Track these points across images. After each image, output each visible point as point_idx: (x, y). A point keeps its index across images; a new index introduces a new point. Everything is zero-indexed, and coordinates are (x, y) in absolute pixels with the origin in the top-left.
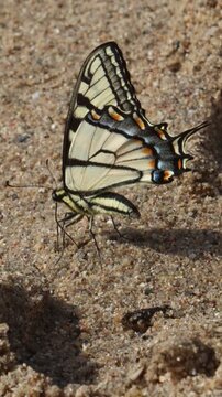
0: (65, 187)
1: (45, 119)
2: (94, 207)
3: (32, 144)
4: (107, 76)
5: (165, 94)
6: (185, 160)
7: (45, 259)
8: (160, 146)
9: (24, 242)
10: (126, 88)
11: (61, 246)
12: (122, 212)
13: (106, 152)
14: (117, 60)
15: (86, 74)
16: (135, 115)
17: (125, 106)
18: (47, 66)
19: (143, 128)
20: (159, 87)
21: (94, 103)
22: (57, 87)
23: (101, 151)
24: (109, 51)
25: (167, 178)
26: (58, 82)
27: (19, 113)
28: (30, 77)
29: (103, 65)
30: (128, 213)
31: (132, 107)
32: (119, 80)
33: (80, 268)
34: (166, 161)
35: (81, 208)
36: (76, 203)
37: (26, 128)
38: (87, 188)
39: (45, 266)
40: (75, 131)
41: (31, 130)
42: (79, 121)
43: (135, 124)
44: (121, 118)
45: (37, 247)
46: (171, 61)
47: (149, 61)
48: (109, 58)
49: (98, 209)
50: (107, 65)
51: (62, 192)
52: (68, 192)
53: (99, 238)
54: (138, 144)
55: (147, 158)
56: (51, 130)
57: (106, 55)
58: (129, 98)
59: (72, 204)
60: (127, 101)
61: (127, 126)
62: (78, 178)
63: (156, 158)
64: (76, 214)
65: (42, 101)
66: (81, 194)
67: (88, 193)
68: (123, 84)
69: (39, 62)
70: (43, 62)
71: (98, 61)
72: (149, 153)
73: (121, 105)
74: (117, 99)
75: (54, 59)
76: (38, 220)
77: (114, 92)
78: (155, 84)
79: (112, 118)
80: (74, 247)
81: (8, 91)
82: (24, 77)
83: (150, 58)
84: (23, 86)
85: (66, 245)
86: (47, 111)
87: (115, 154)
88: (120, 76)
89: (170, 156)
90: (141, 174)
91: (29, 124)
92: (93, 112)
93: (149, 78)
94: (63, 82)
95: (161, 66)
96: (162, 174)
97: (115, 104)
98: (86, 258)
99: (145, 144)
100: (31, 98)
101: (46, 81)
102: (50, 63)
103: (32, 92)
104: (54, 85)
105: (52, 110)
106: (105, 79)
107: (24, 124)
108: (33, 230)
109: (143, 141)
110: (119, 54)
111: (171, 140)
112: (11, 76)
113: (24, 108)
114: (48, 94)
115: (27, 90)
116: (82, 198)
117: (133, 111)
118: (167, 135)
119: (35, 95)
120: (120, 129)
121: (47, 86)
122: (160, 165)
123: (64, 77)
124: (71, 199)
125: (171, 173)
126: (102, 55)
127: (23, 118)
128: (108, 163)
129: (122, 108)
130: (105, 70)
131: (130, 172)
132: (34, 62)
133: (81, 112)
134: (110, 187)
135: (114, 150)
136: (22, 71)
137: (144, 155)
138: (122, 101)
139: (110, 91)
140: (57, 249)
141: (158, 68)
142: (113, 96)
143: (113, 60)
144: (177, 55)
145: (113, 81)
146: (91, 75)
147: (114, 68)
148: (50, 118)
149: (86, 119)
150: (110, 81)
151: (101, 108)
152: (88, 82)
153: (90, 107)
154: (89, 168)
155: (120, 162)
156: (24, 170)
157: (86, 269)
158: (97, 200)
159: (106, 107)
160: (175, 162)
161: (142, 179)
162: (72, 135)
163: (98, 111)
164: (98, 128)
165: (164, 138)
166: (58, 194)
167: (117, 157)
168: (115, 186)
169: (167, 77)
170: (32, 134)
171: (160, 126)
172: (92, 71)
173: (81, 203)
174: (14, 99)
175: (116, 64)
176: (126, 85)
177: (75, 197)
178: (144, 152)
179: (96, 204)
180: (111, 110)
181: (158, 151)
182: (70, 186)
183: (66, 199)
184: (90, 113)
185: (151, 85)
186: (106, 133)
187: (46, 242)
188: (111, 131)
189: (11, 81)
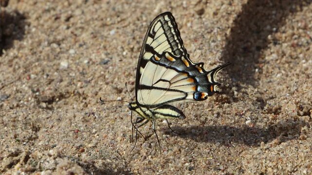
0: (137, 103)
1: (119, 48)
2: (156, 115)
3: (112, 65)
4: (165, 33)
5: (196, 32)
6: (215, 86)
7: (124, 147)
8: (200, 77)
9: (110, 136)
10: (177, 41)
11: (134, 138)
12: (174, 116)
13: (164, 81)
14: (172, 24)
15: (151, 32)
16: (183, 58)
17: (177, 52)
18: (119, 12)
19: (188, 66)
20: (191, 27)
21: (157, 50)
22: (126, 26)
23: (161, 80)
24: (167, 18)
25: (203, 97)
26: (126, 23)
27: (102, 45)
28: (108, 19)
29: (162, 26)
30: (178, 117)
31: (181, 53)
32: (173, 36)
33: (147, 153)
34: (203, 86)
35: (148, 115)
36: (144, 113)
37: (107, 54)
38: (151, 103)
39: (124, 152)
40: (144, 68)
41: (110, 56)
42: (146, 61)
43: (183, 63)
44: (174, 60)
45: (119, 139)
46: (198, 8)
47: (184, 8)
48: (166, 22)
49: (159, 115)
50: (165, 26)
51: (135, 105)
52: (139, 105)
53: (158, 132)
54: (185, 76)
55: (191, 84)
56: (123, 56)
57: (164, 20)
58: (180, 47)
59: (142, 113)
60: (178, 49)
61: (178, 65)
62: (146, 97)
63: (196, 85)
64: (144, 119)
65: (117, 36)
66: (147, 107)
67: (152, 106)
68: (176, 38)
69: (114, 9)
70: (116, 10)
71: (159, 24)
72: (192, 82)
73: (174, 52)
74: (172, 47)
75: (123, 7)
76: (118, 120)
77: (170, 43)
78: (189, 25)
79: (167, 60)
80: (142, 139)
81: (94, 29)
82: (104, 20)
83: (185, 6)
84: (104, 25)
85: (137, 138)
86: (120, 43)
87: (169, 82)
88: (174, 33)
89: (205, 83)
90: (187, 94)
91: (109, 51)
92: (156, 56)
93: (185, 20)
94: (130, 23)
95: (192, 12)
96: (200, 95)
97: (170, 51)
98: (150, 147)
99: (189, 76)
100: (109, 34)
101: (119, 22)
102: (121, 10)
103: (110, 30)
104: (124, 25)
105: (123, 42)
106: (164, 35)
107: (105, 52)
108: (115, 127)
109: (188, 74)
110: (173, 20)
111: (206, 73)
112: (96, 19)
113: (105, 41)
114: (120, 31)
115: (107, 28)
116: (148, 109)
117: (182, 55)
118: (203, 70)
119: (112, 32)
120: (173, 66)
121: (119, 25)
122: (199, 89)
123: (130, 20)
124: (141, 109)
125: (206, 94)
126: (162, 20)
127: (105, 47)
128: (165, 87)
129: (175, 54)
130: (164, 30)
131: (179, 93)
132: (110, 10)
133: (148, 56)
134: (166, 102)
135: (169, 80)
136: (103, 16)
137: (189, 83)
138: (175, 49)
139: (167, 43)
140: (132, 141)
141: (190, 14)
142: (169, 46)
143: (170, 24)
144: (202, 4)
145: (169, 36)
146: (155, 33)
147: (170, 28)
148: (122, 48)
149: (151, 60)
150: (167, 36)
151: (160, 53)
152: (153, 37)
153: (154, 53)
154: (153, 91)
155: (173, 87)
156: (107, 84)
157: (150, 154)
158: (158, 110)
159: (164, 53)
160: (209, 87)
161: (187, 98)
162: (142, 70)
163: (159, 55)
164: (159, 66)
165: (201, 72)
166: (133, 105)
167: (171, 84)
168: (169, 102)
169: (196, 20)
170: (111, 58)
171: (199, 64)
172: (156, 30)
173: (148, 112)
174: (98, 35)
175: (171, 26)
176: (178, 39)
177: (144, 109)
178: (189, 81)
179: (158, 113)
180: (167, 55)
181: (198, 80)
182: (141, 102)
183: (138, 110)
184: (154, 56)
185: (186, 25)
186: (164, 69)
187: (124, 135)
188: (167, 68)
189: (96, 23)
